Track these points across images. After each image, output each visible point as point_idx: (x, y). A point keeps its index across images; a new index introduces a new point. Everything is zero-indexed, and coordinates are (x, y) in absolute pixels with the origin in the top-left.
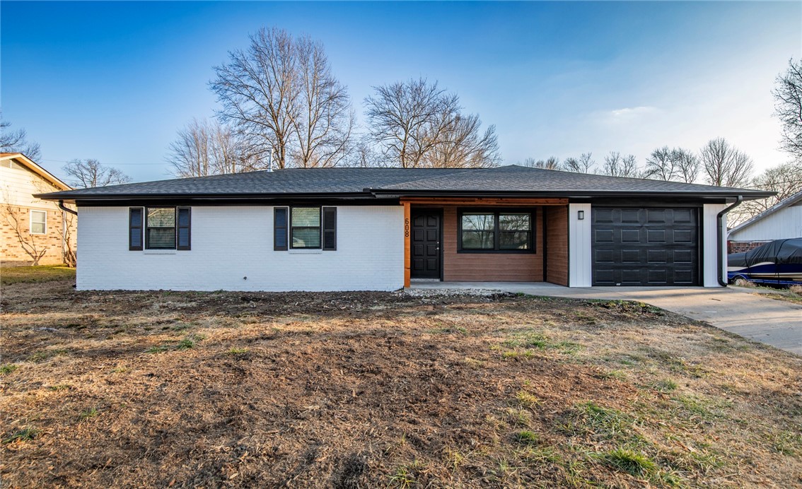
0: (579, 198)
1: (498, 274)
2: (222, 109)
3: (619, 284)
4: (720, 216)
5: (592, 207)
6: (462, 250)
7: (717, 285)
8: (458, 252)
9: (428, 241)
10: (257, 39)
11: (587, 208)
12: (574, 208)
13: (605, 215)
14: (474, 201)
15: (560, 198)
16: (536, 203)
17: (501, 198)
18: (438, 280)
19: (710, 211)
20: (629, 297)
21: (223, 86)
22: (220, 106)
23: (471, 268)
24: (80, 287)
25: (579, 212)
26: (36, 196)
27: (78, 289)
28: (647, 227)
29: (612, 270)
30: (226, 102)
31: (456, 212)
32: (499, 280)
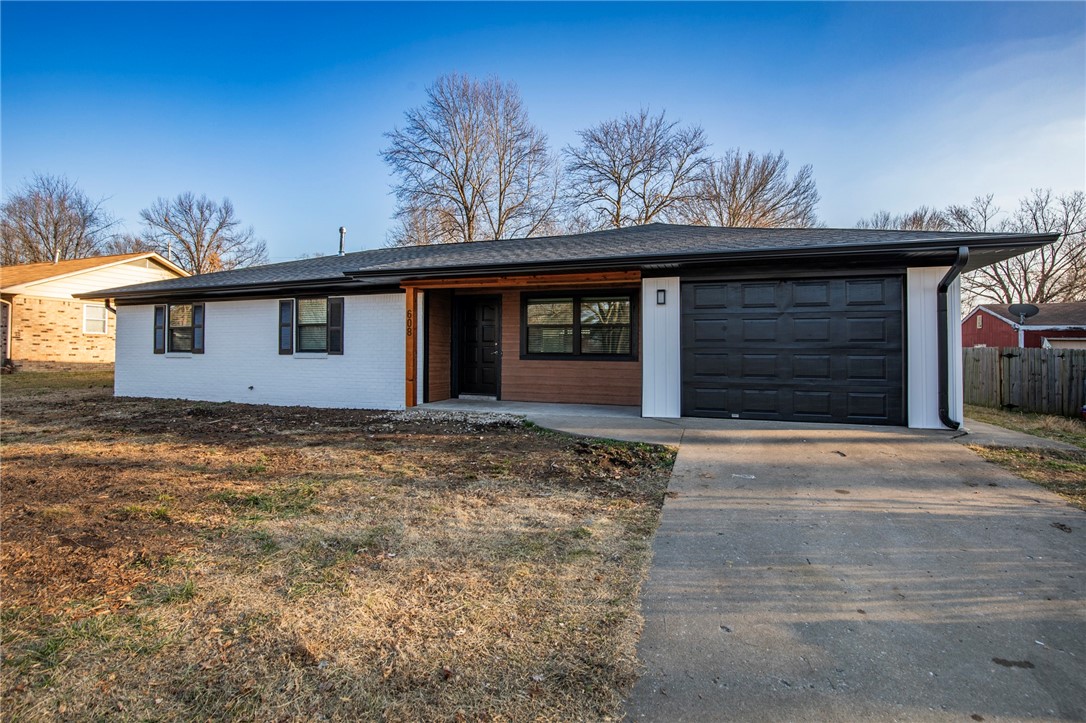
0: (659, 267)
1: (578, 391)
2: (401, 182)
3: (737, 416)
4: (942, 289)
5: (682, 283)
6: (527, 355)
7: (938, 425)
8: (522, 358)
9: (483, 341)
10: (436, 93)
11: (672, 285)
12: (650, 287)
13: (708, 295)
14: (496, 281)
15: (625, 270)
16: (588, 279)
17: (535, 274)
18: (494, 398)
19: (921, 283)
20: (655, 438)
21: (398, 155)
22: (398, 179)
23: (540, 382)
24: (118, 393)
25: (659, 291)
26: (75, 296)
27: (115, 395)
28: (792, 314)
29: (724, 391)
30: (405, 173)
31: (519, 298)
32: (581, 400)
